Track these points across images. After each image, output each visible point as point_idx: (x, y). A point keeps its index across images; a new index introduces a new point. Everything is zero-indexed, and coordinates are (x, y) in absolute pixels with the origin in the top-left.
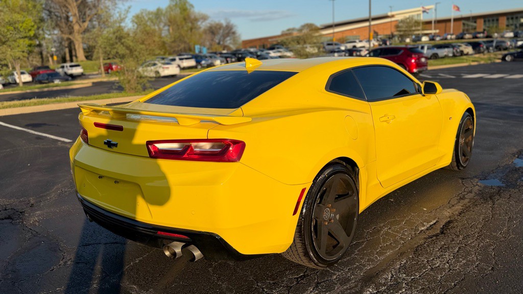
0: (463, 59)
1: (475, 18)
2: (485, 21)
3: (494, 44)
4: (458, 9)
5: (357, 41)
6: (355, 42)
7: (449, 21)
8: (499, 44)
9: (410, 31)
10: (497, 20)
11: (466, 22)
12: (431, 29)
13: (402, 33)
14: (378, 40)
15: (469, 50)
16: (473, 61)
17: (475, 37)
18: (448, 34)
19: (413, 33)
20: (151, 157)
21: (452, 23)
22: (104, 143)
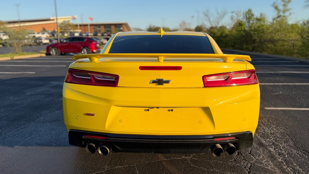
1: (99, 25)
2: (105, 28)
4: (91, 19)
5: (36, 33)
6: (34, 33)
7: (86, 25)
9: (68, 29)
10: (110, 27)
11: (95, 27)
12: (77, 29)
13: (62, 30)
14: (49, 34)
15: (106, 41)
17: (103, 35)
18: (89, 33)
19: (68, 31)
20: (205, 87)
21: (89, 27)
22: (151, 82)
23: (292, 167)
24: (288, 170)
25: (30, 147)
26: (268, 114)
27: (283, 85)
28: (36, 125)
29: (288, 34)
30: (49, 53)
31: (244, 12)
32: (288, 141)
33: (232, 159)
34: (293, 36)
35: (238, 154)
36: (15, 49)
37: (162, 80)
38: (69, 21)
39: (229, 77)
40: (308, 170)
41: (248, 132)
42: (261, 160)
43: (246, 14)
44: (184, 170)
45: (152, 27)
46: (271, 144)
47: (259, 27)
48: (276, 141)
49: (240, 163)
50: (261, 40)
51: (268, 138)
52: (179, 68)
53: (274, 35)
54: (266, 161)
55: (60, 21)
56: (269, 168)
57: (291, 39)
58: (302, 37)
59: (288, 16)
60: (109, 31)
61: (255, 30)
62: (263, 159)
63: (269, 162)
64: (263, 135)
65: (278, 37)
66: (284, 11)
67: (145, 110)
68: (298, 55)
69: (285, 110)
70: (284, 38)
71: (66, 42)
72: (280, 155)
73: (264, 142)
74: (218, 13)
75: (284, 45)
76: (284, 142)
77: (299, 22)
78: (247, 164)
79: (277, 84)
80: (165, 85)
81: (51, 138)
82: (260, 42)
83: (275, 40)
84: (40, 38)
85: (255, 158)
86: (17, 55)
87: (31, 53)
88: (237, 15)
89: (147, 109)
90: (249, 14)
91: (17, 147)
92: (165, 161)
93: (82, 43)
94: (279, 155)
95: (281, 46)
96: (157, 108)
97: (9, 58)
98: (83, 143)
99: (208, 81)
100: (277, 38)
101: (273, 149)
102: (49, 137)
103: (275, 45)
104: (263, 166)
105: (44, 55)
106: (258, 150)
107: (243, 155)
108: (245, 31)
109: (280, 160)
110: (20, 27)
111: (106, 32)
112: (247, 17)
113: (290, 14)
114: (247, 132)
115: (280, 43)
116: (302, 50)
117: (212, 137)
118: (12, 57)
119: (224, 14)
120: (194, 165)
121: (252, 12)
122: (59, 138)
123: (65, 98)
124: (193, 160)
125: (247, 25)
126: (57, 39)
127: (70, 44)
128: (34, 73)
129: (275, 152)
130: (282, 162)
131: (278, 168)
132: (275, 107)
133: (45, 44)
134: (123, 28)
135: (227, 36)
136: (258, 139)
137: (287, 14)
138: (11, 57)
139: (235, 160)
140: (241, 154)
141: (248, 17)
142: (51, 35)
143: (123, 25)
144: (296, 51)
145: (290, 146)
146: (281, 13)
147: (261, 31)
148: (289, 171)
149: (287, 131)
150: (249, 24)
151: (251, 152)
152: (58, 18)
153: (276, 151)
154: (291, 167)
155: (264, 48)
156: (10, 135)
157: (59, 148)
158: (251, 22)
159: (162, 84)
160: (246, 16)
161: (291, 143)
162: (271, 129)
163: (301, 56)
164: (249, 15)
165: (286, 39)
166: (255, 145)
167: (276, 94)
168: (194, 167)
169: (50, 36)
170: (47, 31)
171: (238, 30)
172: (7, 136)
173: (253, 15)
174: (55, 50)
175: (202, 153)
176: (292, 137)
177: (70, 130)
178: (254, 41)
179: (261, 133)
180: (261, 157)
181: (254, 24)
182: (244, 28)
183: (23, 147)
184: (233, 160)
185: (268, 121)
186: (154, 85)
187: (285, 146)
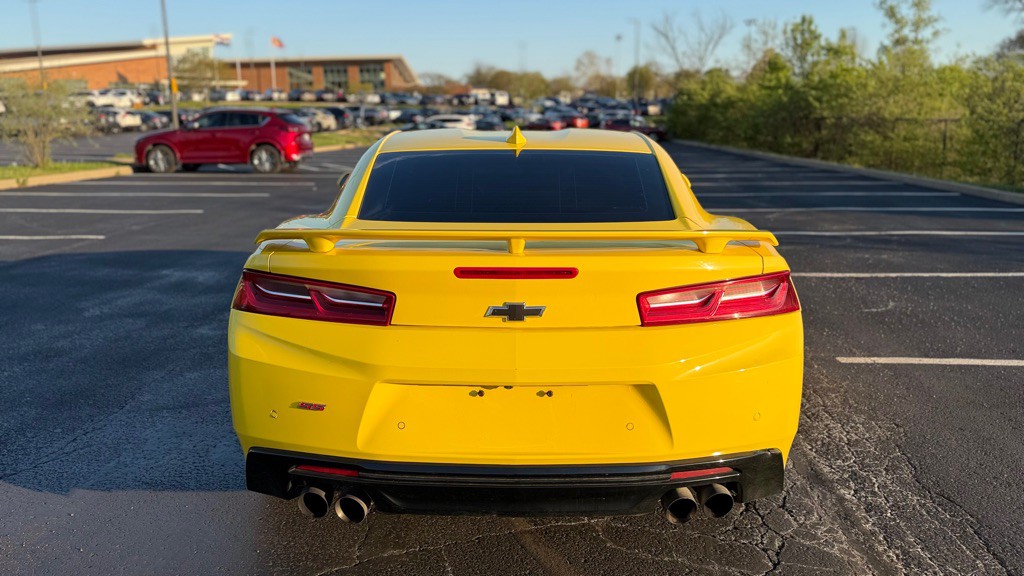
0: (325, 138)
1: (309, 65)
2: (326, 72)
3: (362, 113)
4: (281, 45)
5: (96, 92)
6: (89, 94)
7: (266, 65)
8: (370, 114)
9: (204, 79)
10: (345, 71)
11: (293, 71)
12: (236, 79)
13: (185, 82)
14: (139, 94)
15: (330, 121)
16: (348, 142)
17: (320, 99)
18: (273, 91)
19: (204, 83)
20: (643, 325)
21: (273, 69)
22: (490, 312)
23: (901, 546)
24: (889, 556)
25: (120, 493)
26: (845, 378)
27: (903, 278)
28: (130, 421)
29: (926, 100)
30: (144, 162)
31: (786, 25)
32: (897, 468)
33: (727, 525)
34: (944, 106)
35: (747, 510)
36: (31, 153)
37: (520, 306)
38: (206, 50)
39: (714, 294)
40: (946, 555)
41: (768, 450)
42: (814, 526)
43: (793, 31)
44: (585, 561)
45: (484, 70)
46: (846, 476)
47: (833, 76)
48: (863, 466)
49: (749, 536)
50: (839, 118)
51: (840, 457)
52: (570, 273)
53: (881, 103)
54: (829, 531)
55: (177, 52)
56: (835, 551)
57: (936, 116)
58: (973, 112)
59: (928, 42)
60: (340, 85)
61: (823, 87)
62: (818, 524)
63: (837, 532)
64: (824, 449)
65: (897, 111)
66: (917, 25)
67: (473, 394)
68: (958, 170)
69: (899, 364)
70: (915, 115)
71: (201, 126)
72: (871, 511)
73: (827, 470)
74: (702, 29)
75: (916, 139)
76: (885, 469)
77: (962, 60)
78: (772, 541)
79: (882, 275)
80: (529, 321)
81: (180, 463)
82: (838, 125)
83: (884, 120)
84: (111, 109)
85: (795, 520)
86: (38, 170)
87: (82, 165)
88: (765, 33)
89: (478, 389)
90: (802, 33)
91: (79, 493)
92: (531, 532)
93: (253, 131)
94: (867, 512)
95: (905, 139)
96: (506, 387)
97: (13, 184)
98: (290, 485)
99: (652, 306)
100: (891, 113)
101: (852, 492)
102: (175, 461)
103: (886, 138)
104: (819, 544)
105: (127, 171)
106: (808, 495)
107: (761, 512)
108: (788, 87)
109: (868, 527)
110: (41, 70)
111: (330, 86)
112: (796, 44)
113: (936, 34)
114: (765, 450)
115: (902, 130)
116: (971, 154)
117: (663, 468)
118: (21, 180)
119: (723, 30)
120: (615, 543)
121: (813, 27)
122: (206, 463)
123: (238, 358)
124: (612, 528)
125: (797, 70)
126: (168, 114)
127: (213, 133)
128: (101, 237)
129: (856, 501)
130: (873, 533)
131: (861, 550)
132: (869, 356)
133: (129, 129)
134: (388, 75)
135: (730, 104)
136: (810, 462)
137: (926, 33)
138: (18, 181)
139: (735, 528)
140: (755, 508)
141: (799, 41)
142: (147, 100)
143: (386, 66)
144: (952, 156)
145: (902, 482)
146: (907, 32)
147: (843, 90)
148: (892, 561)
149: (899, 433)
150: (802, 67)
151: (784, 503)
152: (171, 39)
153: (859, 499)
154: (897, 548)
155: (850, 145)
156: (54, 456)
157: (208, 494)
158: (810, 58)
159: (521, 319)
160: (795, 39)
161: (907, 473)
162: (852, 427)
163: (968, 173)
164: (804, 35)
165: (921, 118)
166: (798, 480)
167: (875, 310)
168: (615, 549)
169: (145, 104)
170: (132, 87)
171: (767, 84)
172: (45, 459)
173: (817, 37)
174: (165, 154)
175: (636, 513)
176: (909, 455)
177: (252, 448)
178: (819, 123)
179: (819, 443)
180: (815, 518)
181: (820, 66)
182: (788, 79)
183: (99, 494)
184: (730, 528)
185: (845, 401)
186: (498, 321)
187: (888, 482)
